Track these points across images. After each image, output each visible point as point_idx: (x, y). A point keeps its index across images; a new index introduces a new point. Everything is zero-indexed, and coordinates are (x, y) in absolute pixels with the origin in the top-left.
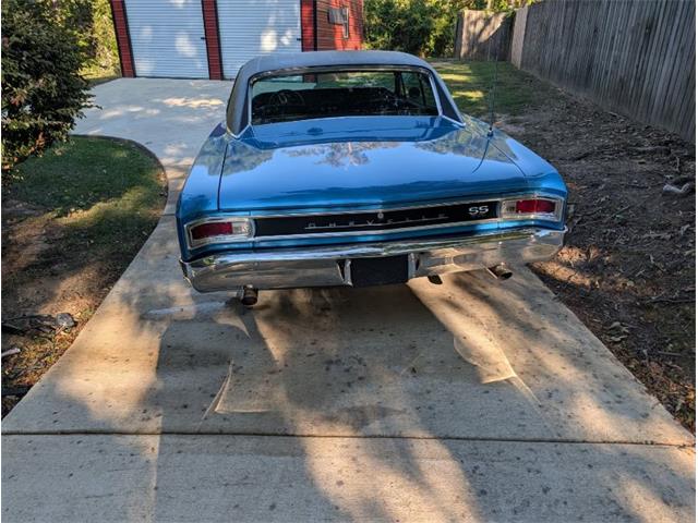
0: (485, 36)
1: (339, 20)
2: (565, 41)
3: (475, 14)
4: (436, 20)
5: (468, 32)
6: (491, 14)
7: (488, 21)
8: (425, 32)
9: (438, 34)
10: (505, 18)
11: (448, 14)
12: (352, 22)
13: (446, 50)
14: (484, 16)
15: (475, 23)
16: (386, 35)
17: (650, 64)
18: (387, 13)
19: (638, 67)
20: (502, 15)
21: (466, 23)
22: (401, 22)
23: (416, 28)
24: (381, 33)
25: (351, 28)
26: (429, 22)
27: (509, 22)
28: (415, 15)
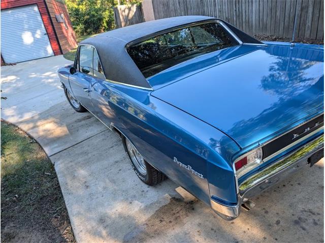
0: (131, 16)
1: (61, 21)
2: (182, 8)
3: (123, 7)
4: (104, 13)
5: (122, 15)
6: (130, 5)
7: (130, 9)
8: (100, 20)
9: (107, 19)
10: (137, 6)
11: (108, 10)
12: (66, 22)
13: (113, 26)
14: (127, 7)
15: (124, 11)
16: (81, 25)
17: (243, 8)
18: (77, 15)
19: (236, 10)
20: (135, 5)
21: (120, 12)
22: (87, 17)
23: (95, 19)
24: (78, 25)
25: (67, 24)
26: (101, 15)
27: (140, 8)
28: (92, 13)
